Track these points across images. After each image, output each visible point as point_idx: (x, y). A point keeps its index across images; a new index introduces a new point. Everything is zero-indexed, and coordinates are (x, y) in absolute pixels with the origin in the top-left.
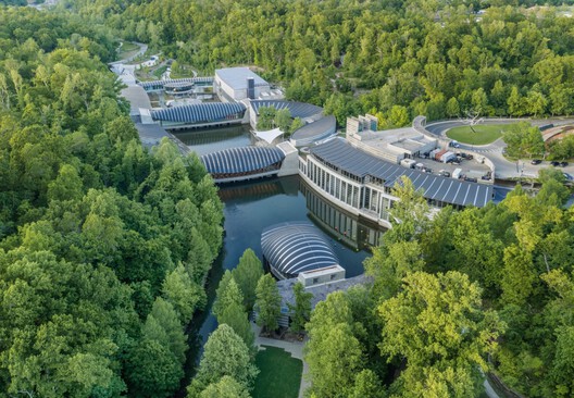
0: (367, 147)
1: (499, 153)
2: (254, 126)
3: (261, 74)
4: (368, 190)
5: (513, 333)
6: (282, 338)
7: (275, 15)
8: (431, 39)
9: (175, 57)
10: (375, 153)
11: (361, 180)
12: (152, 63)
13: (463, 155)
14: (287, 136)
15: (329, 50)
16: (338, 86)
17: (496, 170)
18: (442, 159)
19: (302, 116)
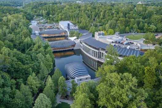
0: (101, 40)
1: (142, 42)
2: (69, 36)
3: (72, 23)
4: (100, 52)
5: (148, 98)
6: (68, 99)
7: (77, 8)
8: (121, 12)
9: (49, 19)
10: (103, 42)
11: (98, 49)
12: (42, 21)
13: (131, 43)
14: (78, 38)
15: (92, 16)
16: (94, 25)
17: (141, 47)
18: (124, 43)
19: (83, 33)
